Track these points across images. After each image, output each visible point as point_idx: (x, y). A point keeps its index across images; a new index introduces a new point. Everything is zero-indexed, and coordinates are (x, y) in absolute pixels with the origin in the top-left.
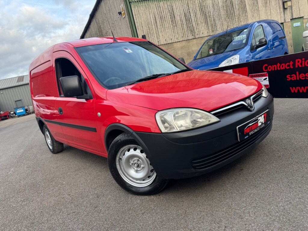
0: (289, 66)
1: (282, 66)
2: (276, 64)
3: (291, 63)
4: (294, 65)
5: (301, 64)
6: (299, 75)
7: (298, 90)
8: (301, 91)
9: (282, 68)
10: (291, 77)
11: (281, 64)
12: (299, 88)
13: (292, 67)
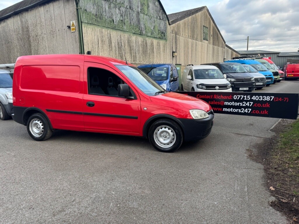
0: (210, 97)
1: (207, 97)
2: (204, 95)
3: (212, 96)
4: (213, 97)
5: (217, 97)
6: (215, 102)
7: (218, 109)
8: (219, 110)
9: (207, 98)
10: (211, 102)
11: (207, 95)
12: (218, 108)
13: (212, 98)
